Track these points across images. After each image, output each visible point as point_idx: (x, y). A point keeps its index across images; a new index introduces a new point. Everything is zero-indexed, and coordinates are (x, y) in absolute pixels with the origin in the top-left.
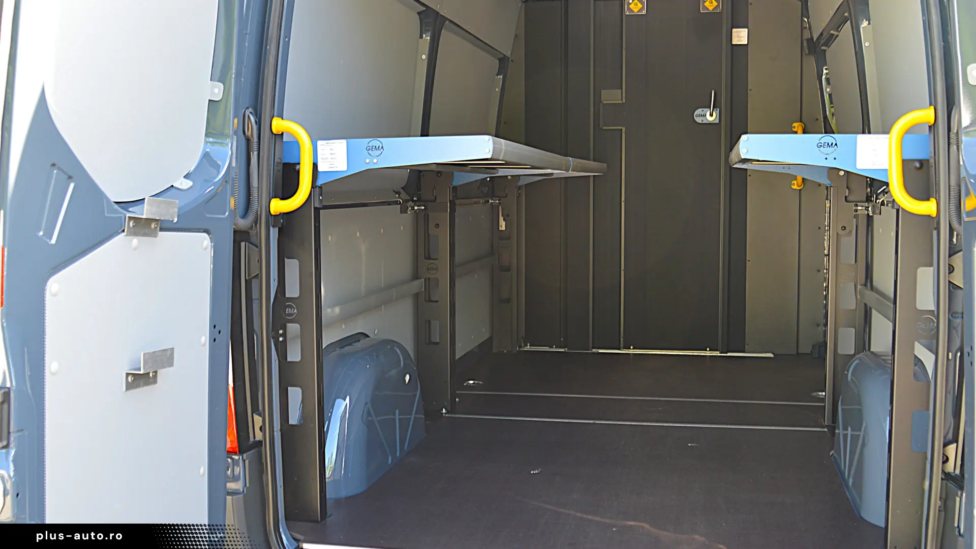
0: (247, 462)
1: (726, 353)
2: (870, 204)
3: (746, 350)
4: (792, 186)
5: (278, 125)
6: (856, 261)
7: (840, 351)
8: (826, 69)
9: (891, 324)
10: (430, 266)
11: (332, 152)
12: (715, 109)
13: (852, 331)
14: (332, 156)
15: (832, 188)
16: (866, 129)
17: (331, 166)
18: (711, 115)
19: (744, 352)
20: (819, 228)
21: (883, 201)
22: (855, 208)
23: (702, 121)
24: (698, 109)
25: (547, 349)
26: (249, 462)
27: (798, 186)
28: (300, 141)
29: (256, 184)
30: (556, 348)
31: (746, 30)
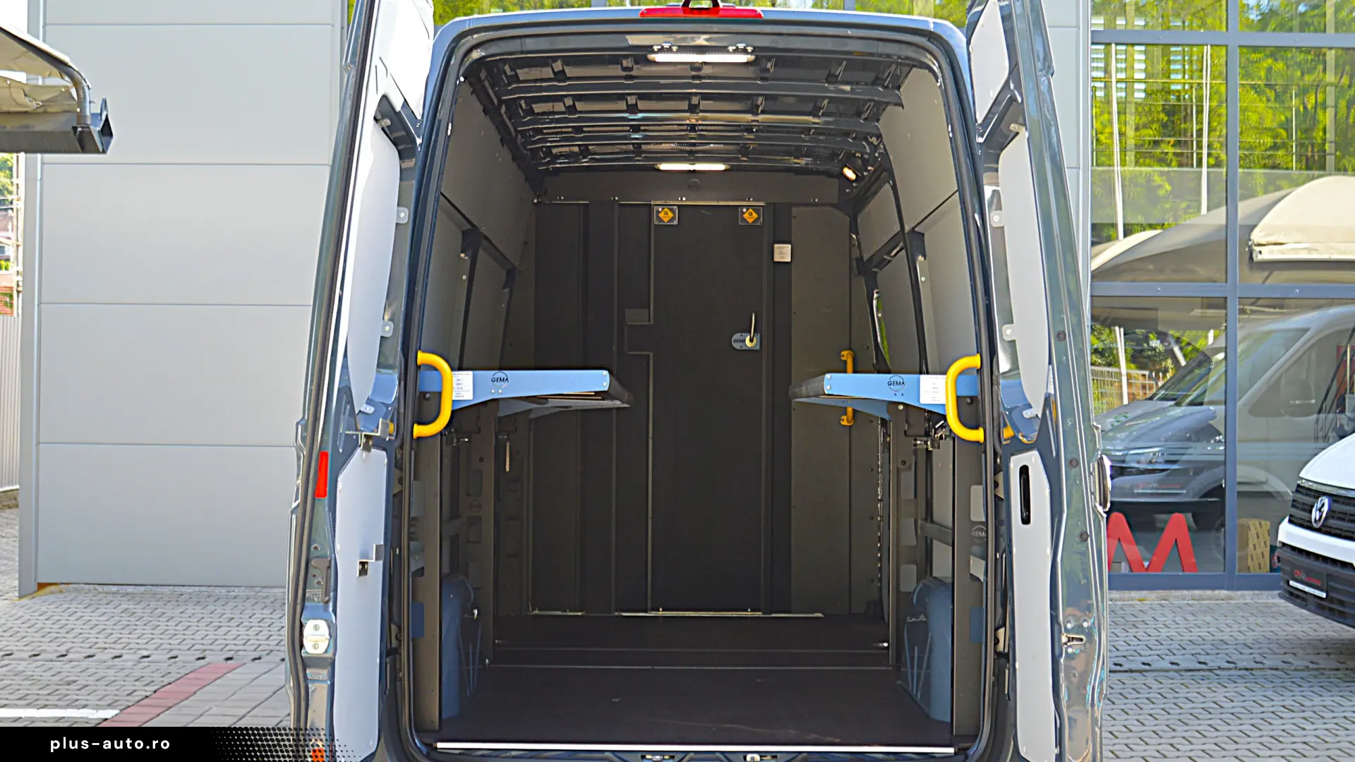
1: (770, 614)
2: (929, 439)
4: (841, 422)
5: (423, 357)
6: (915, 497)
7: (902, 589)
8: (877, 293)
9: (951, 548)
10: (472, 503)
11: (458, 382)
12: (755, 334)
13: (914, 567)
14: (459, 386)
15: (891, 422)
16: (923, 370)
17: (458, 395)
18: (751, 340)
19: (790, 612)
20: (872, 470)
21: (941, 436)
22: (913, 442)
23: (741, 347)
24: (735, 333)
25: (559, 613)
27: (848, 422)
28: (443, 373)
29: (402, 411)
30: (570, 611)
31: (790, 246)
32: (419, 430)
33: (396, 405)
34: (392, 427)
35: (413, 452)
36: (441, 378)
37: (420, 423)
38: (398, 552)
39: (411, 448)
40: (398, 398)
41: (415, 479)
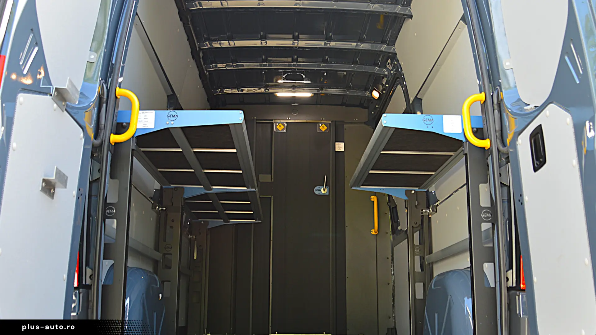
0: (81, 295)
3: (347, 334)
4: (372, 232)
10: (167, 246)
11: (145, 117)
12: (326, 187)
14: (145, 120)
15: (408, 201)
17: (145, 125)
18: (324, 190)
22: (421, 211)
23: (319, 193)
24: (316, 186)
26: (83, 295)
27: (376, 233)
29: (103, 123)
31: (343, 143)
32: (115, 138)
39: (109, 150)
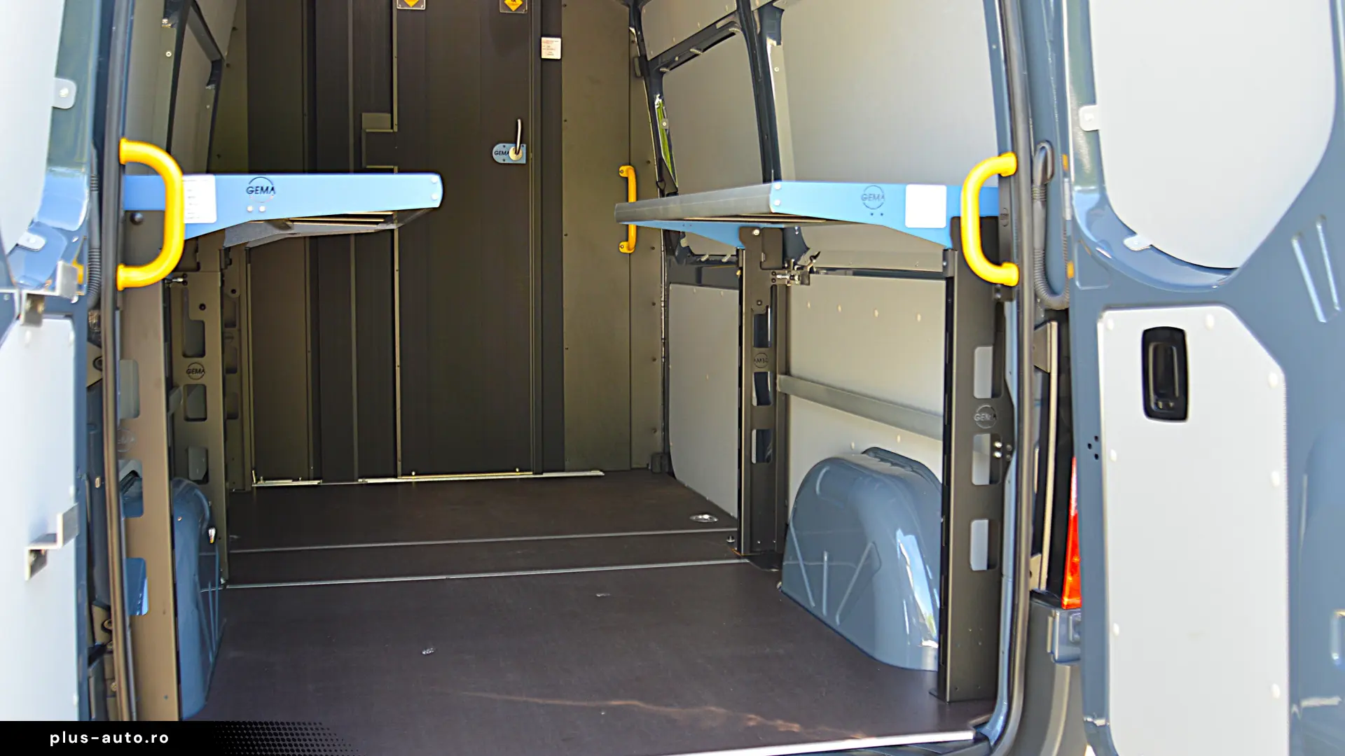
1: (542, 474)
2: (795, 272)
3: (566, 468)
4: (622, 249)
6: (774, 344)
8: (660, 97)
10: (191, 367)
12: (522, 145)
15: (744, 251)
17: (190, 216)
18: (517, 153)
19: (563, 471)
20: (654, 304)
21: (812, 268)
22: (771, 277)
23: (504, 160)
24: (497, 143)
25: (289, 483)
27: (629, 249)
28: (167, 178)
29: (96, 243)
30: (302, 480)
31: (559, 40)
32: (128, 276)
33: (85, 233)
34: (81, 271)
35: (118, 313)
36: (164, 186)
37: (127, 264)
38: (98, 485)
39: (115, 308)
40: (88, 222)
41: (122, 357)
